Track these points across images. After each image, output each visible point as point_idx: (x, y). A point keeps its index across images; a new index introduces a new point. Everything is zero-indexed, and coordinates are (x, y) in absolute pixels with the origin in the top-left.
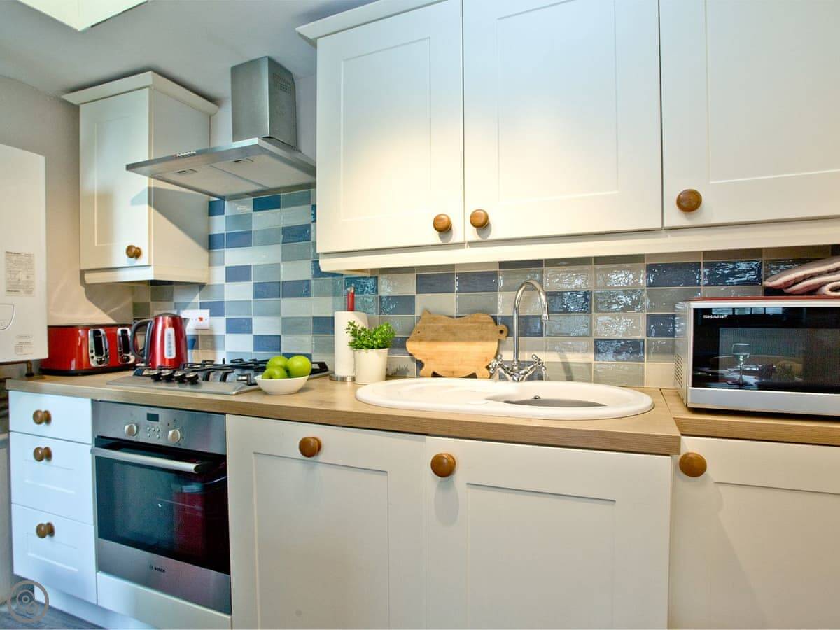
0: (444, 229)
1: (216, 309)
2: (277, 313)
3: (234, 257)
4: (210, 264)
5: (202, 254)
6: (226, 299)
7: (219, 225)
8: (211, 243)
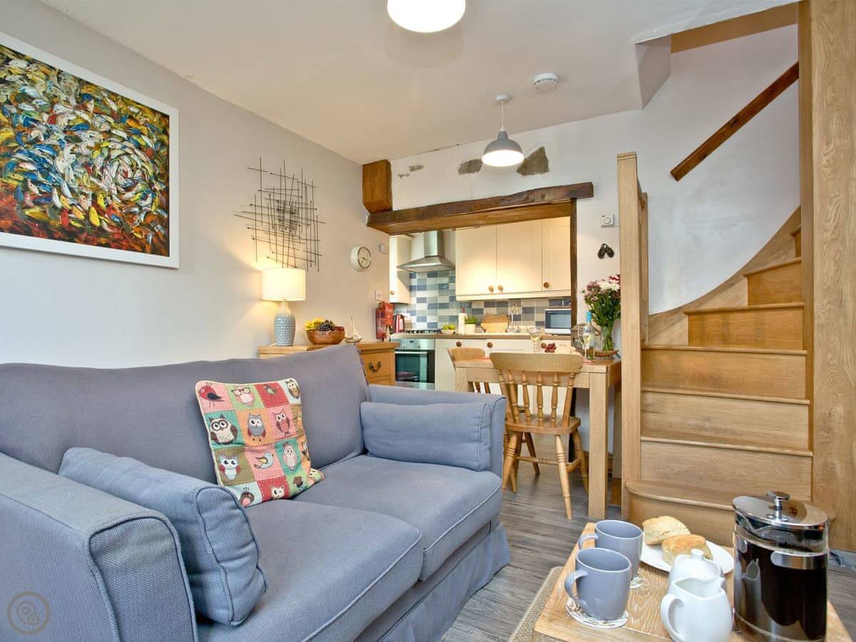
0: (491, 289)
1: (413, 313)
2: (436, 315)
4: (411, 296)
5: (408, 293)
7: (414, 282)
8: (411, 289)
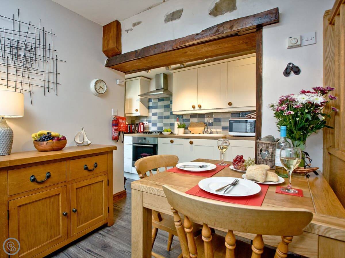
0: (194, 107)
1: (150, 121)
3: (154, 111)
4: (149, 112)
5: (147, 110)
6: (152, 119)
7: (151, 104)
8: (149, 108)
